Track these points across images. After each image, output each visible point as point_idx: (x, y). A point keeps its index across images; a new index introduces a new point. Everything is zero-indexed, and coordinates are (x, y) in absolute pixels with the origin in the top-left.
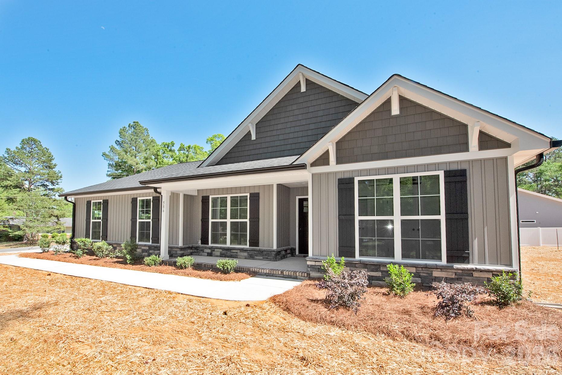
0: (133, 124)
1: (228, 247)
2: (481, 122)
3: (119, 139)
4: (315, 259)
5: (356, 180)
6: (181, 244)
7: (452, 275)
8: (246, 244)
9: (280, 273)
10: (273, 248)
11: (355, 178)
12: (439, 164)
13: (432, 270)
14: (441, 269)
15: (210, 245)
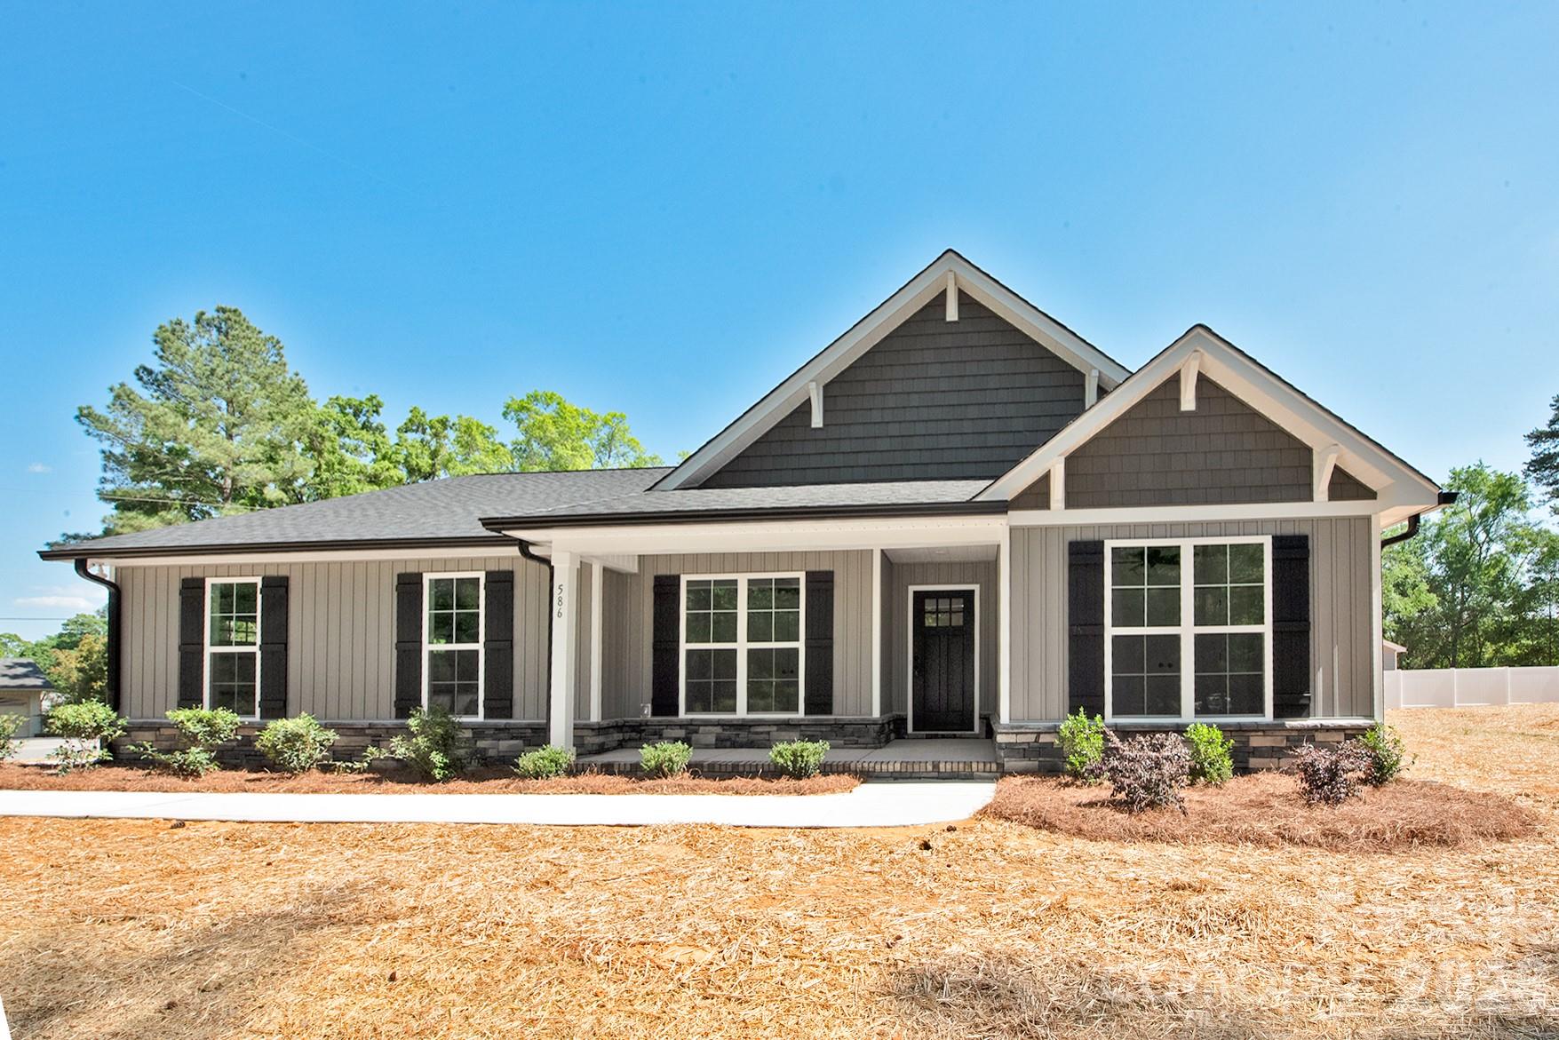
0: (215, 314)
1: (743, 720)
2: (1340, 445)
3: (156, 365)
4: (1017, 728)
5: (1109, 545)
6: (595, 716)
7: (1282, 741)
8: (796, 710)
9: (930, 768)
10: (871, 714)
11: (1106, 541)
12: (1264, 521)
13: (1247, 734)
14: (1264, 731)
15: (683, 714)
